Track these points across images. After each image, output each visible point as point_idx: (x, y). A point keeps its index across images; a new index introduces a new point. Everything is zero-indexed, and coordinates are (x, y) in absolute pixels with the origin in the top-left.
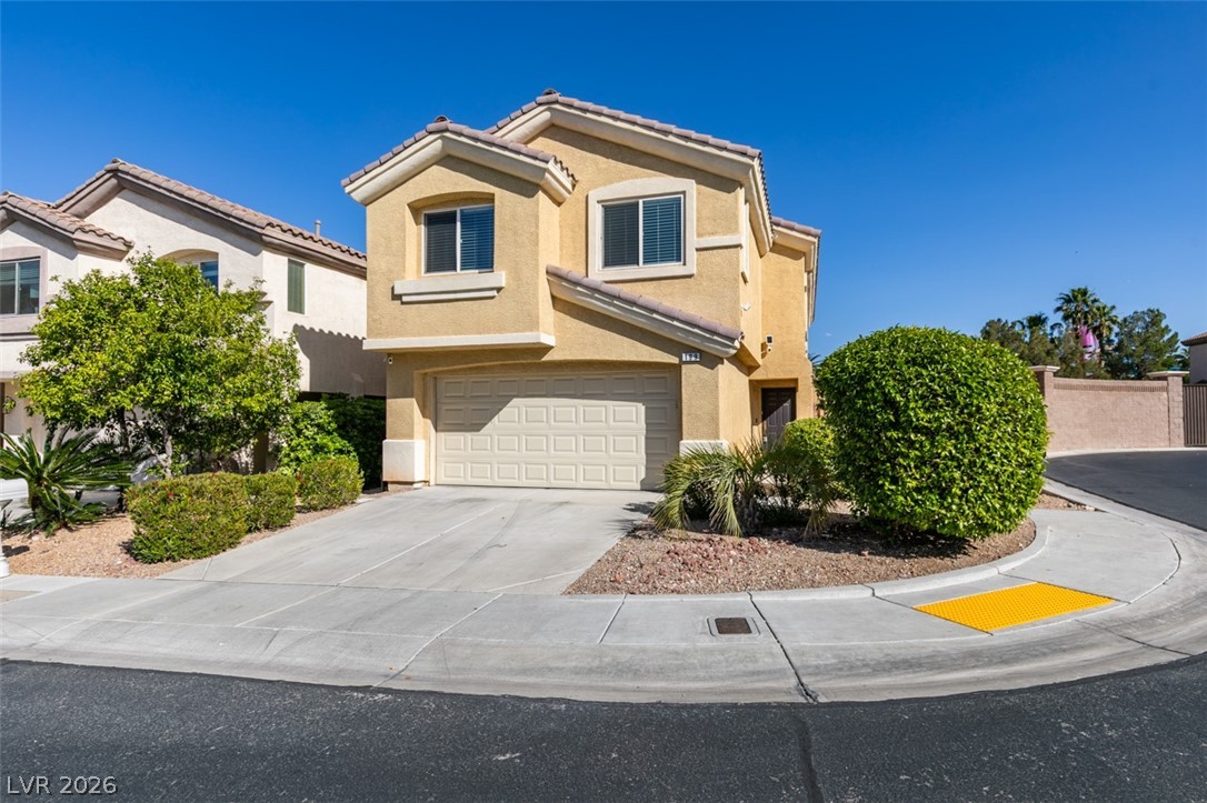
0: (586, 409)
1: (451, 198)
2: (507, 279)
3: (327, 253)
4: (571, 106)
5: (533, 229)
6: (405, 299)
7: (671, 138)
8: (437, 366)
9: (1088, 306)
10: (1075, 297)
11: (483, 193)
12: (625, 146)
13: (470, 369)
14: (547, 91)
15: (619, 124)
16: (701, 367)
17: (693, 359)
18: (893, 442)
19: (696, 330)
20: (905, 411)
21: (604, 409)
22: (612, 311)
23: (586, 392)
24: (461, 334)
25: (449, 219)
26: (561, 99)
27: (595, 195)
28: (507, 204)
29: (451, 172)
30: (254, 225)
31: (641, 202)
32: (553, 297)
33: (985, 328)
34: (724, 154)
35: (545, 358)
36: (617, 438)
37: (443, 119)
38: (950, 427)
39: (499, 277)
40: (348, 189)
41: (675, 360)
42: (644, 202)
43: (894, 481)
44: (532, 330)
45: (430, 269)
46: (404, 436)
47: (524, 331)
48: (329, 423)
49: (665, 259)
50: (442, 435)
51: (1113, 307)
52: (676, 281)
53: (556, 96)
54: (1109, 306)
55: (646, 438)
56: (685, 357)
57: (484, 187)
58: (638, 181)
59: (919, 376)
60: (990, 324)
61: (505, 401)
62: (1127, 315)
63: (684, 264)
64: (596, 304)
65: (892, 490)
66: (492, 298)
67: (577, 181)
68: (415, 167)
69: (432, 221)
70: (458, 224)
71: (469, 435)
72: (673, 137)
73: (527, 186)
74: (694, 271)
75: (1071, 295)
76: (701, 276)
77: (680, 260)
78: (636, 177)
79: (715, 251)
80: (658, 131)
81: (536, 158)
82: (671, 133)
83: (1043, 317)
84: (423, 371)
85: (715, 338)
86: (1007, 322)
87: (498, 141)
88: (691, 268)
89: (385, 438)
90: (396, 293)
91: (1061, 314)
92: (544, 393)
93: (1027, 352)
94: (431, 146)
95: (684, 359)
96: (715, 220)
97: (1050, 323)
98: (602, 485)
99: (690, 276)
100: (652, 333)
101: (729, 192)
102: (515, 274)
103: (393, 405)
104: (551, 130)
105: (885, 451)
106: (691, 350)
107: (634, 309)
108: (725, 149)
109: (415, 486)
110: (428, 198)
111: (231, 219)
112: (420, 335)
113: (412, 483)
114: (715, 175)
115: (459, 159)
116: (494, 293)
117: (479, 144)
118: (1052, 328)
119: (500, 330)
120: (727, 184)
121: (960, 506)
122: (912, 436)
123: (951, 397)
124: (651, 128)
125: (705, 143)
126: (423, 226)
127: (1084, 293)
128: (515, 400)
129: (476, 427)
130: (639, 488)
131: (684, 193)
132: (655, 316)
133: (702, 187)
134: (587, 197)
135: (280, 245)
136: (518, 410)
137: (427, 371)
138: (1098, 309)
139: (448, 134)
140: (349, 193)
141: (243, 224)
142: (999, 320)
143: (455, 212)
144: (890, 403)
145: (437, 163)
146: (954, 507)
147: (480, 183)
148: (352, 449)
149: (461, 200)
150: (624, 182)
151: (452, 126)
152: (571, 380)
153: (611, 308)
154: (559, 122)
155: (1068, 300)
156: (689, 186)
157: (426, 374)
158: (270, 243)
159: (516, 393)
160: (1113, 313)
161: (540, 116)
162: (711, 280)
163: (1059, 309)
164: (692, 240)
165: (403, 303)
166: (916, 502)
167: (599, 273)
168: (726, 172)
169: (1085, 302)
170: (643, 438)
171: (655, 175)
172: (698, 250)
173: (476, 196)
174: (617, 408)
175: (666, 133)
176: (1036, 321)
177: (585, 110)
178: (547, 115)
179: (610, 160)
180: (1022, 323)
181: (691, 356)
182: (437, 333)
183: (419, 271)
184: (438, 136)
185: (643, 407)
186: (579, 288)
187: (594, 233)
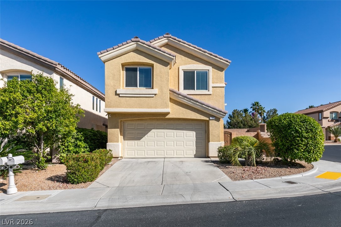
0: (177, 133)
1: (137, 63)
2: (158, 91)
3: (71, 75)
4: (175, 39)
5: (167, 77)
6: (120, 95)
7: (206, 54)
8: (128, 118)
9: (258, 107)
10: (256, 104)
11: (150, 63)
12: (190, 54)
13: (138, 119)
14: (167, 33)
15: (190, 47)
16: (215, 121)
17: (213, 119)
18: (298, 141)
19: (215, 111)
20: (302, 133)
21: (183, 133)
22: (190, 104)
23: (177, 128)
24: (142, 108)
25: (135, 70)
26: (172, 37)
27: (181, 68)
28: (158, 67)
29: (138, 55)
30: (52, 64)
31: (195, 71)
32: (170, 98)
33: (233, 112)
34: (222, 61)
35: (167, 117)
36: (187, 142)
37: (137, 38)
38: (311, 137)
39: (155, 91)
40: (100, 56)
41: (208, 119)
42: (196, 71)
43: (297, 150)
44: (167, 108)
45: (127, 86)
46: (115, 142)
47: (164, 108)
48: (81, 137)
49: (202, 89)
50: (126, 142)
51: (264, 108)
52: (206, 96)
53: (170, 35)
54: (263, 107)
55: (196, 142)
56: (211, 118)
57: (150, 62)
58: (195, 65)
59: (304, 125)
60: (234, 111)
61: (149, 130)
62: (269, 110)
63: (209, 91)
64: (185, 101)
65: (297, 152)
66: (153, 97)
67: (176, 63)
68: (125, 52)
69: (128, 70)
70: (138, 72)
71: (136, 142)
72: (207, 54)
73: (165, 63)
74: (211, 93)
75: (254, 104)
76: (214, 95)
77: (207, 90)
78: (194, 64)
79: (217, 88)
80: (202, 51)
81: (170, 55)
82: (206, 52)
83: (248, 109)
84: (121, 120)
85: (221, 113)
86: (239, 110)
87: (152, 45)
88: (210, 92)
89: (107, 142)
90: (117, 93)
91: (252, 109)
92: (163, 128)
93: (245, 119)
94: (133, 46)
95: (210, 119)
96: (217, 79)
97: (249, 111)
98: (182, 156)
99: (210, 95)
100: (202, 111)
101: (221, 72)
102: (161, 90)
103: (110, 131)
104: (166, 45)
105: (295, 143)
106: (213, 116)
107: (197, 103)
108: (222, 59)
109: (119, 158)
110: (129, 62)
111: (41, 60)
112: (126, 107)
113: (118, 158)
114: (217, 66)
115: (141, 51)
116: (154, 96)
117: (150, 48)
118: (250, 112)
119: (156, 108)
120: (221, 69)
121: (312, 155)
122: (303, 139)
123: (311, 130)
124: (200, 50)
125: (216, 57)
126: (125, 71)
127: (258, 103)
128: (153, 130)
129: (139, 139)
130: (194, 157)
131: (209, 70)
132: (203, 106)
133: (214, 69)
134: (179, 68)
135: (60, 72)
136: (154, 134)
137: (122, 120)
138: (261, 108)
139: (139, 43)
140: (100, 58)
141: (46, 62)
142: (237, 110)
143: (137, 68)
144: (297, 131)
145: (133, 51)
146: (311, 155)
147: (148, 60)
148: (88, 146)
149: (139, 64)
150: (190, 65)
151: (141, 40)
152: (172, 124)
153: (190, 103)
154: (170, 43)
155: (254, 105)
156: (210, 68)
157: (121, 121)
158: (57, 71)
159: (153, 128)
160: (264, 109)
161: (165, 41)
162: (216, 96)
163: (252, 107)
164: (211, 84)
165: (119, 97)
166: (303, 154)
167: (182, 91)
168: (221, 66)
169: (258, 106)
170: (195, 142)
171: (200, 64)
172: (212, 87)
173: (145, 64)
174: (187, 133)
175: (205, 52)
176: (246, 111)
177: (180, 42)
178: (167, 41)
179: (186, 58)
180: (242, 111)
181: (212, 118)
182: (133, 107)
183: (123, 86)
184: (135, 43)
185: (195, 133)
186: (180, 96)
187: (181, 79)
